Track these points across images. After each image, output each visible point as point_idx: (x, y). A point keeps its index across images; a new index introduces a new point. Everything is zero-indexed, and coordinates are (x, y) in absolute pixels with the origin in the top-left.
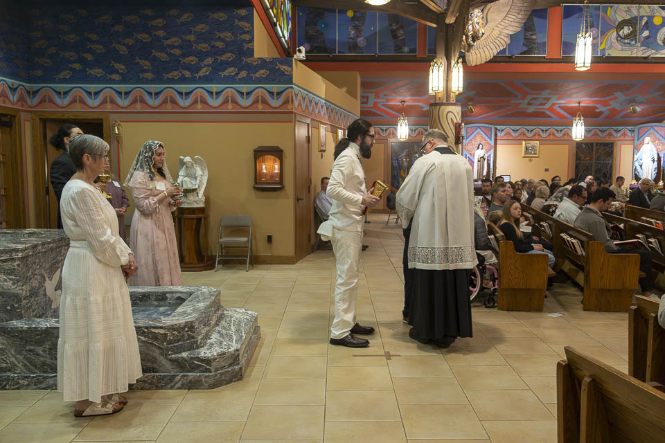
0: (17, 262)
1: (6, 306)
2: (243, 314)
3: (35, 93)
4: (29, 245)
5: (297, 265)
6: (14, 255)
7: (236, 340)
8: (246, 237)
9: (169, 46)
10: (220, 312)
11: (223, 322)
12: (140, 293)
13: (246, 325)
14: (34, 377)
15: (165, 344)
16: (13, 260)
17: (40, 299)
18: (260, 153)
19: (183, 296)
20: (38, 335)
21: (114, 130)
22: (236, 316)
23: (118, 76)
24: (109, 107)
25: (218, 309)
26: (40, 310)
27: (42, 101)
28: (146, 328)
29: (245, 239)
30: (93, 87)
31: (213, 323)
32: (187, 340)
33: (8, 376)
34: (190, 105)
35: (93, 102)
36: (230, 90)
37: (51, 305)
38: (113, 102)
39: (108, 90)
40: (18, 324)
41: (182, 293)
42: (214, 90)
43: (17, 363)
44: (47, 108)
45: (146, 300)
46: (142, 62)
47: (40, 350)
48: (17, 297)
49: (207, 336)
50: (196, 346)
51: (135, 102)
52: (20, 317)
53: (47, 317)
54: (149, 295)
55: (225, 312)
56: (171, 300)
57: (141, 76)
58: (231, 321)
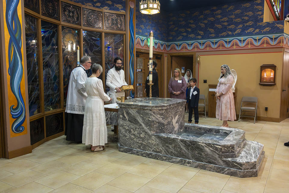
0: (164, 111)
1: (159, 127)
2: (256, 144)
3: (169, 46)
4: (168, 104)
5: (280, 123)
6: (163, 108)
7: (254, 157)
8: (254, 107)
9: (222, 22)
10: (245, 142)
11: (246, 147)
12: (208, 128)
13: (258, 150)
14: (168, 157)
15: (221, 153)
16: (163, 110)
17: (171, 126)
18: (264, 68)
19: (227, 132)
20: (170, 141)
21: (197, 59)
22: (252, 145)
23: (200, 36)
24: (196, 50)
25: (244, 140)
26: (171, 131)
27: (172, 49)
28: (213, 144)
29: (254, 108)
30: (190, 42)
31: (242, 146)
32: (231, 153)
33: (159, 155)
34: (231, 47)
35: (190, 48)
36: (250, 39)
37: (174, 129)
38: (198, 47)
39: (196, 43)
40: (163, 135)
41: (227, 130)
42: (242, 39)
43: (162, 150)
44: (173, 51)
45: (210, 132)
46: (210, 30)
47: (170, 146)
48: (163, 124)
49: (239, 153)
50: (235, 156)
51: (206, 47)
52: (164, 132)
53: (172, 134)
54: (212, 130)
55: (247, 142)
56: (222, 133)
57: (210, 35)
58: (250, 147)
